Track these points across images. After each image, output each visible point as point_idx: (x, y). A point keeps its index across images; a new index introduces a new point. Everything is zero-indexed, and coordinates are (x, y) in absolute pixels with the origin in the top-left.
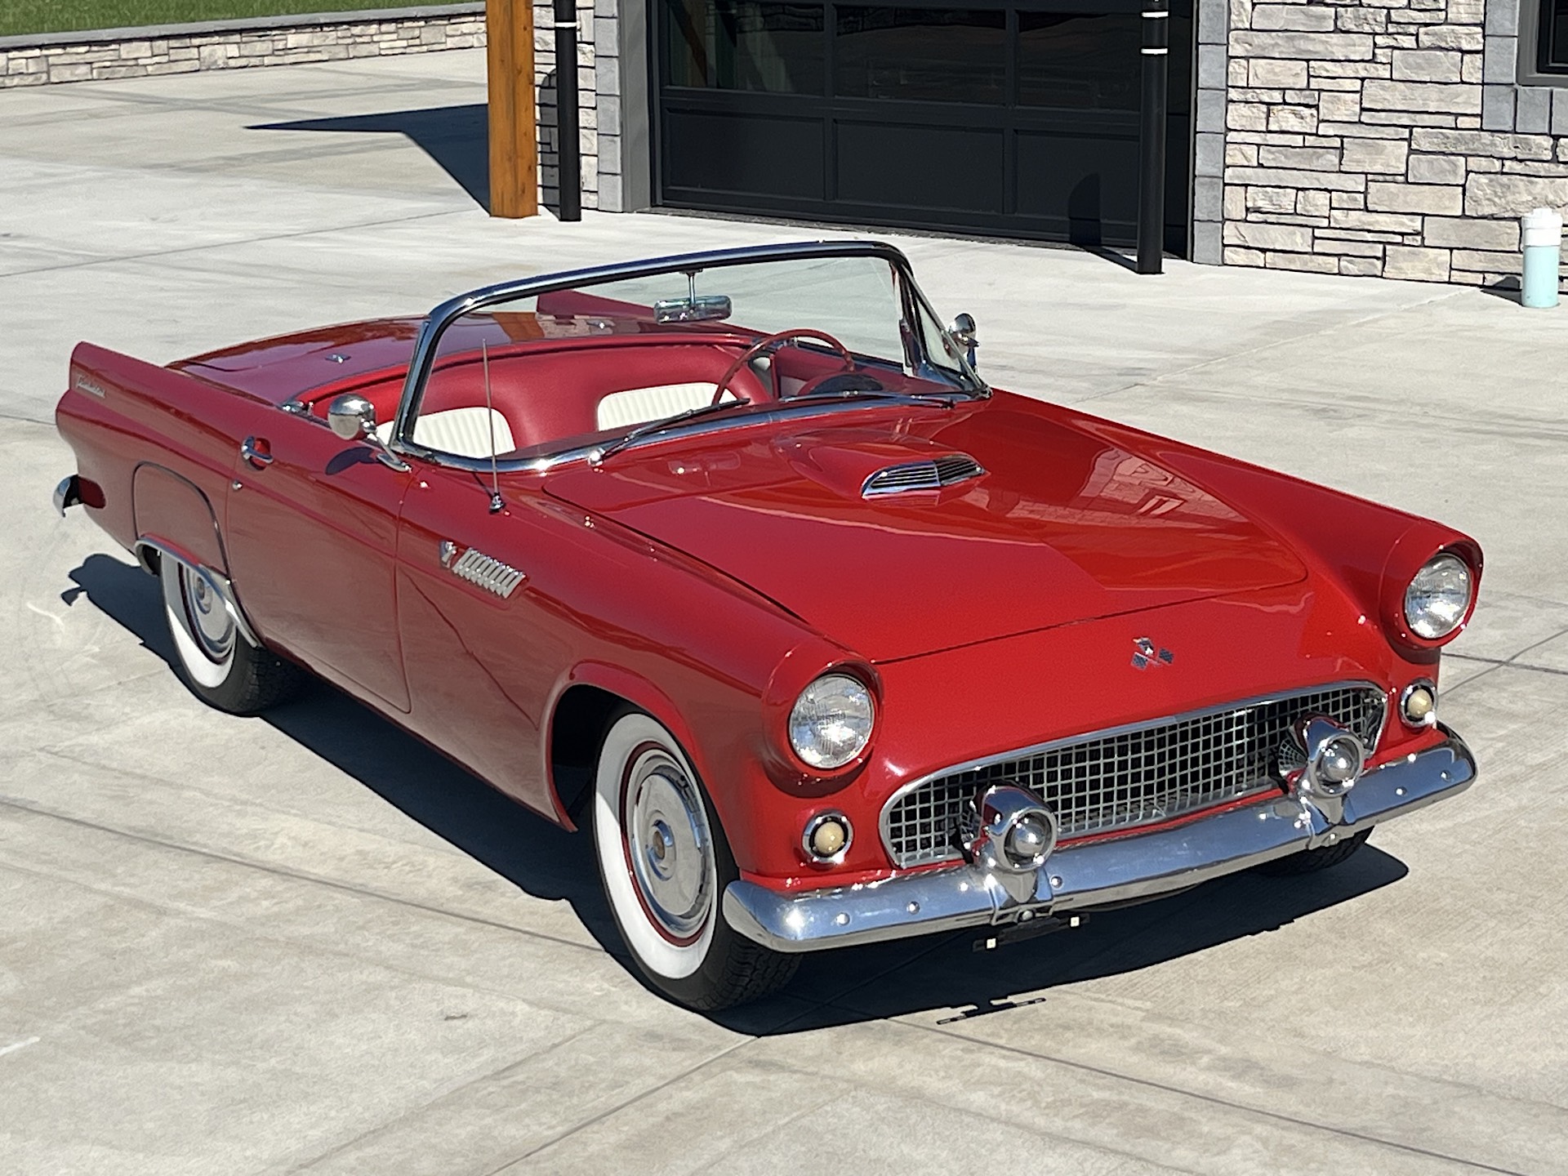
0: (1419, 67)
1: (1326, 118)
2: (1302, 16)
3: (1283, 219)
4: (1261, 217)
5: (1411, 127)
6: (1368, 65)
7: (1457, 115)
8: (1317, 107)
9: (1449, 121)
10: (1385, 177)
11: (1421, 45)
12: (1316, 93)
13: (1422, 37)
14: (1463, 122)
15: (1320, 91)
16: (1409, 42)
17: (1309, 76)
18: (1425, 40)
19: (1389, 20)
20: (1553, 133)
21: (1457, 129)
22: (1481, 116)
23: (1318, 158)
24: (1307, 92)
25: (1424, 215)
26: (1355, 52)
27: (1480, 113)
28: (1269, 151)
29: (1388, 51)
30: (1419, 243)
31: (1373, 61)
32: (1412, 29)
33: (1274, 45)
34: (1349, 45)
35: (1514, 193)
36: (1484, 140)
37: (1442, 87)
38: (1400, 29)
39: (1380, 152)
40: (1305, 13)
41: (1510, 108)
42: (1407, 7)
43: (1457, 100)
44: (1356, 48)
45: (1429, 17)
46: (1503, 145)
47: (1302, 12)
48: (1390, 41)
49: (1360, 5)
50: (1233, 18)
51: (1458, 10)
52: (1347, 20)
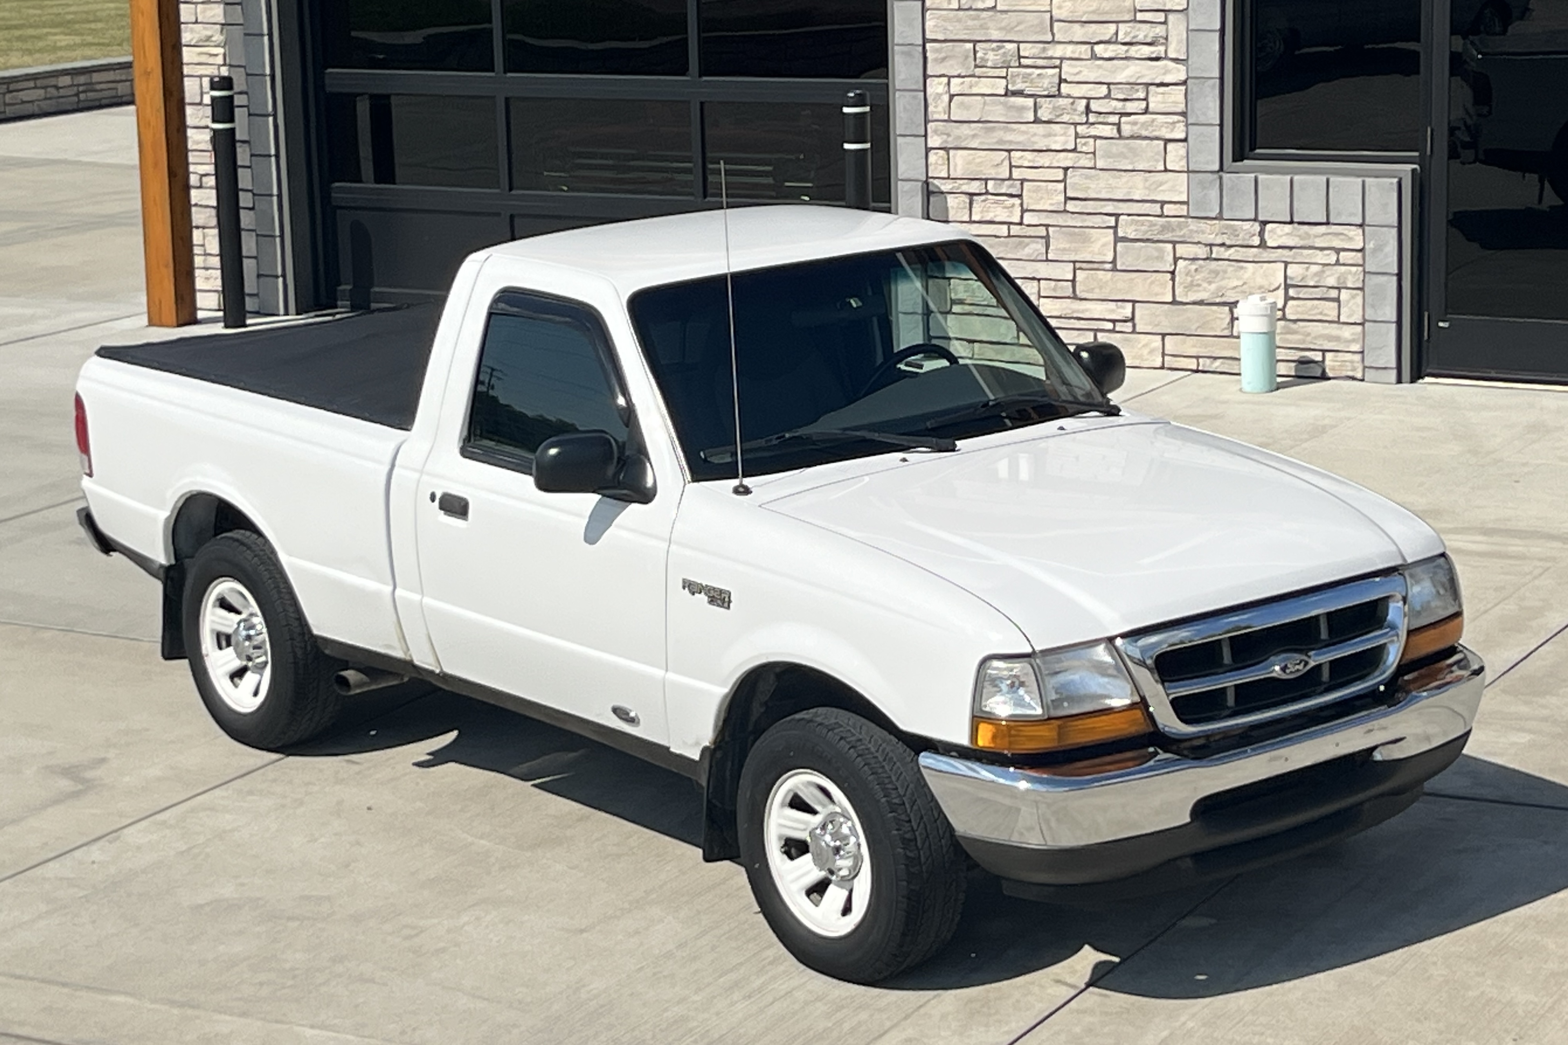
0: (1122, 155)
1: (1030, 208)
2: (1000, 107)
3: (989, 311)
4: (968, 308)
5: (1117, 216)
6: (1071, 155)
7: (1163, 203)
8: (1020, 196)
9: (1156, 209)
10: (1092, 265)
11: (1123, 134)
12: (1019, 183)
13: (1123, 127)
14: (1169, 209)
15: (1023, 181)
16: (1111, 131)
17: (1011, 167)
18: (1126, 130)
19: (1088, 110)
20: (1261, 218)
21: (1163, 215)
22: (1187, 203)
23: (1024, 249)
24: (1011, 182)
25: (1134, 302)
26: (1055, 142)
27: (1186, 200)
29: (1091, 141)
30: (1130, 330)
31: (1074, 150)
32: (1114, 119)
33: (974, 136)
34: (1049, 135)
35: (1223, 279)
36: (1191, 227)
37: (1148, 175)
38: (1101, 119)
39: (1086, 240)
40: (1004, 104)
41: (1214, 193)
42: (1108, 96)
43: (1161, 188)
44: (1057, 138)
45: (1130, 107)
46: (1210, 232)
47: (1001, 103)
48: (1093, 131)
49: (1059, 95)
50: (930, 109)
51: (1159, 99)
52: (1047, 109)
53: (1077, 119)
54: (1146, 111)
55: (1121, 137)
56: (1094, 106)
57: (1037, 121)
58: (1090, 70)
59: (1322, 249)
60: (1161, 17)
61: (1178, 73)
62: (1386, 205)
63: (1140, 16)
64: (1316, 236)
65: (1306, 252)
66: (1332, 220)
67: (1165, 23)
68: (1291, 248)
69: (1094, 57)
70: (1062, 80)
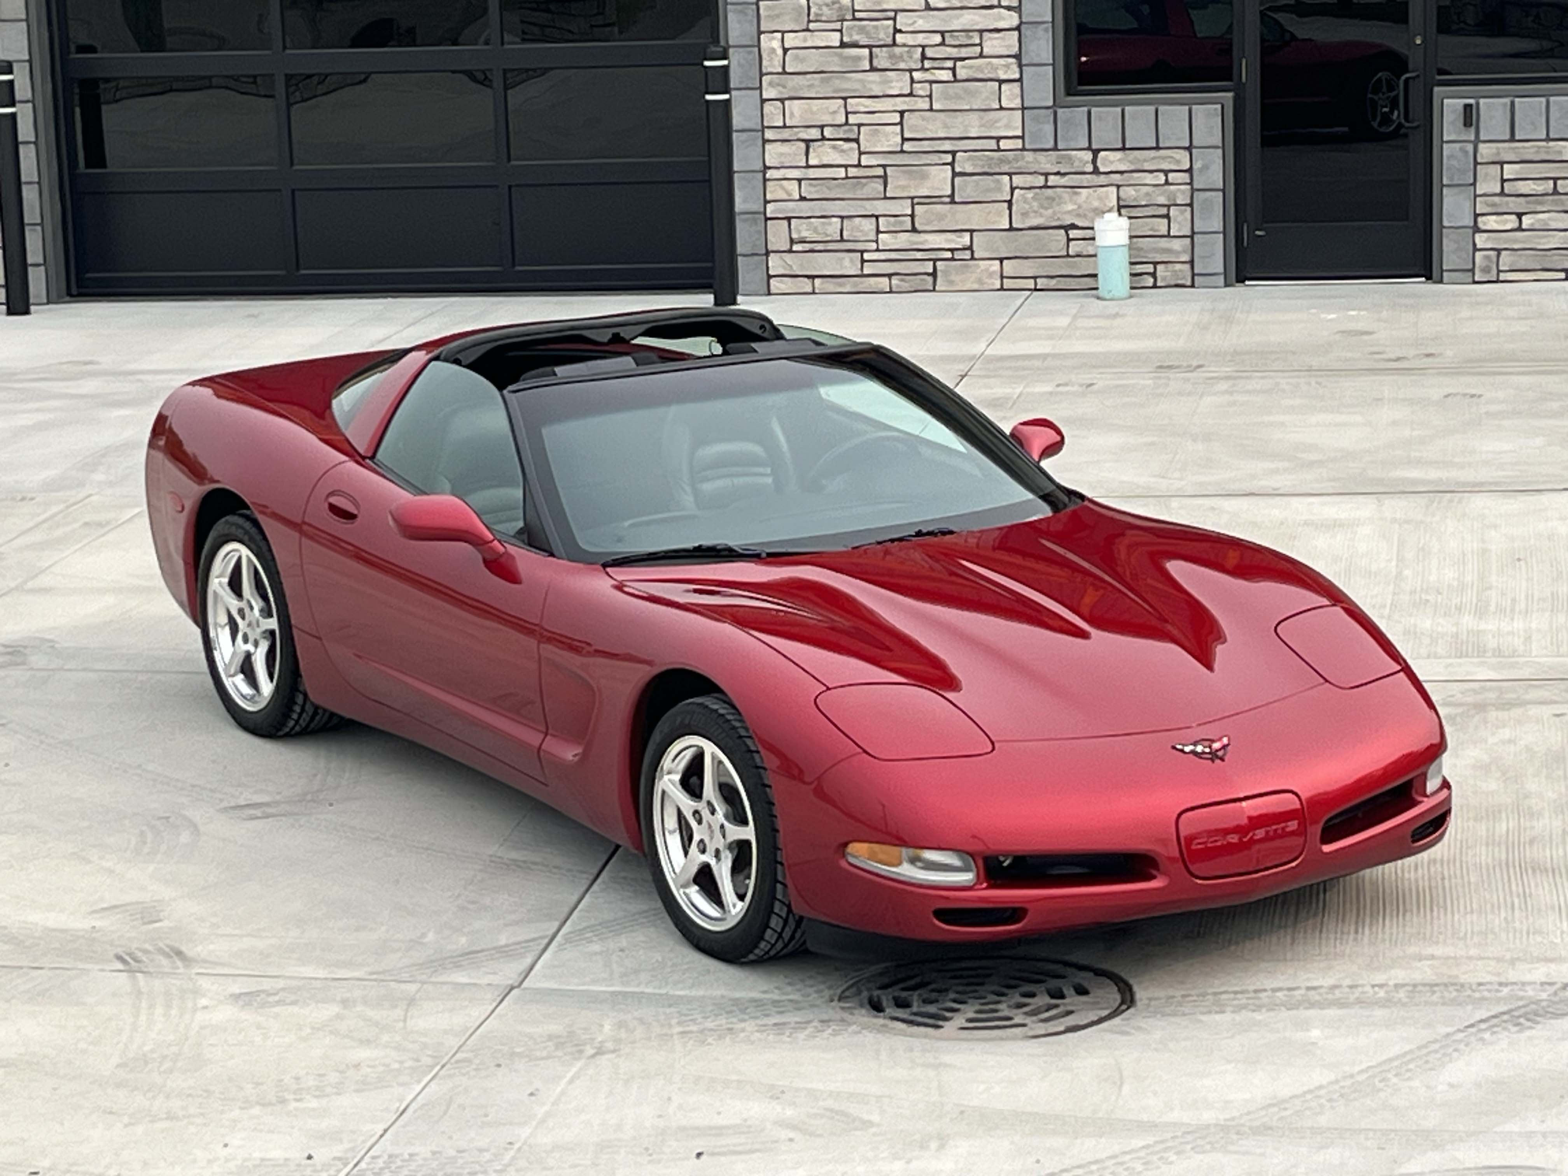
0: (960, 97)
1: (867, 150)
2: (836, 59)
3: (831, 246)
4: (807, 246)
5: (954, 153)
6: (907, 99)
7: (998, 139)
8: (857, 141)
9: (992, 144)
10: (930, 200)
11: (958, 77)
12: (856, 128)
13: (958, 71)
14: (1003, 144)
15: (859, 125)
16: (946, 76)
17: (847, 113)
18: (961, 73)
19: (924, 57)
20: (1094, 147)
21: (999, 150)
22: (1022, 137)
23: (862, 189)
24: (846, 128)
25: (972, 231)
26: (891, 88)
27: (1020, 134)
28: (811, 185)
29: (927, 85)
30: (969, 257)
31: (911, 95)
32: (950, 64)
33: (811, 86)
34: (887, 82)
35: (1059, 204)
36: (1027, 159)
37: (982, 113)
38: (936, 64)
39: (924, 177)
40: (840, 56)
41: (1050, 128)
42: (943, 44)
43: (998, 125)
44: (894, 84)
45: (964, 52)
46: (1046, 162)
47: (836, 54)
48: (928, 76)
49: (894, 44)
50: (764, 63)
51: (993, 44)
52: (882, 59)
53: (913, 66)
54: (981, 56)
55: (956, 80)
56: (929, 53)
57: (873, 69)
58: (923, 20)
59: (1151, 172)
61: (1011, 19)
62: (1212, 127)
64: (1145, 161)
65: (1136, 175)
66: (1161, 145)
68: (1121, 172)
69: (928, 8)
70: (897, 31)
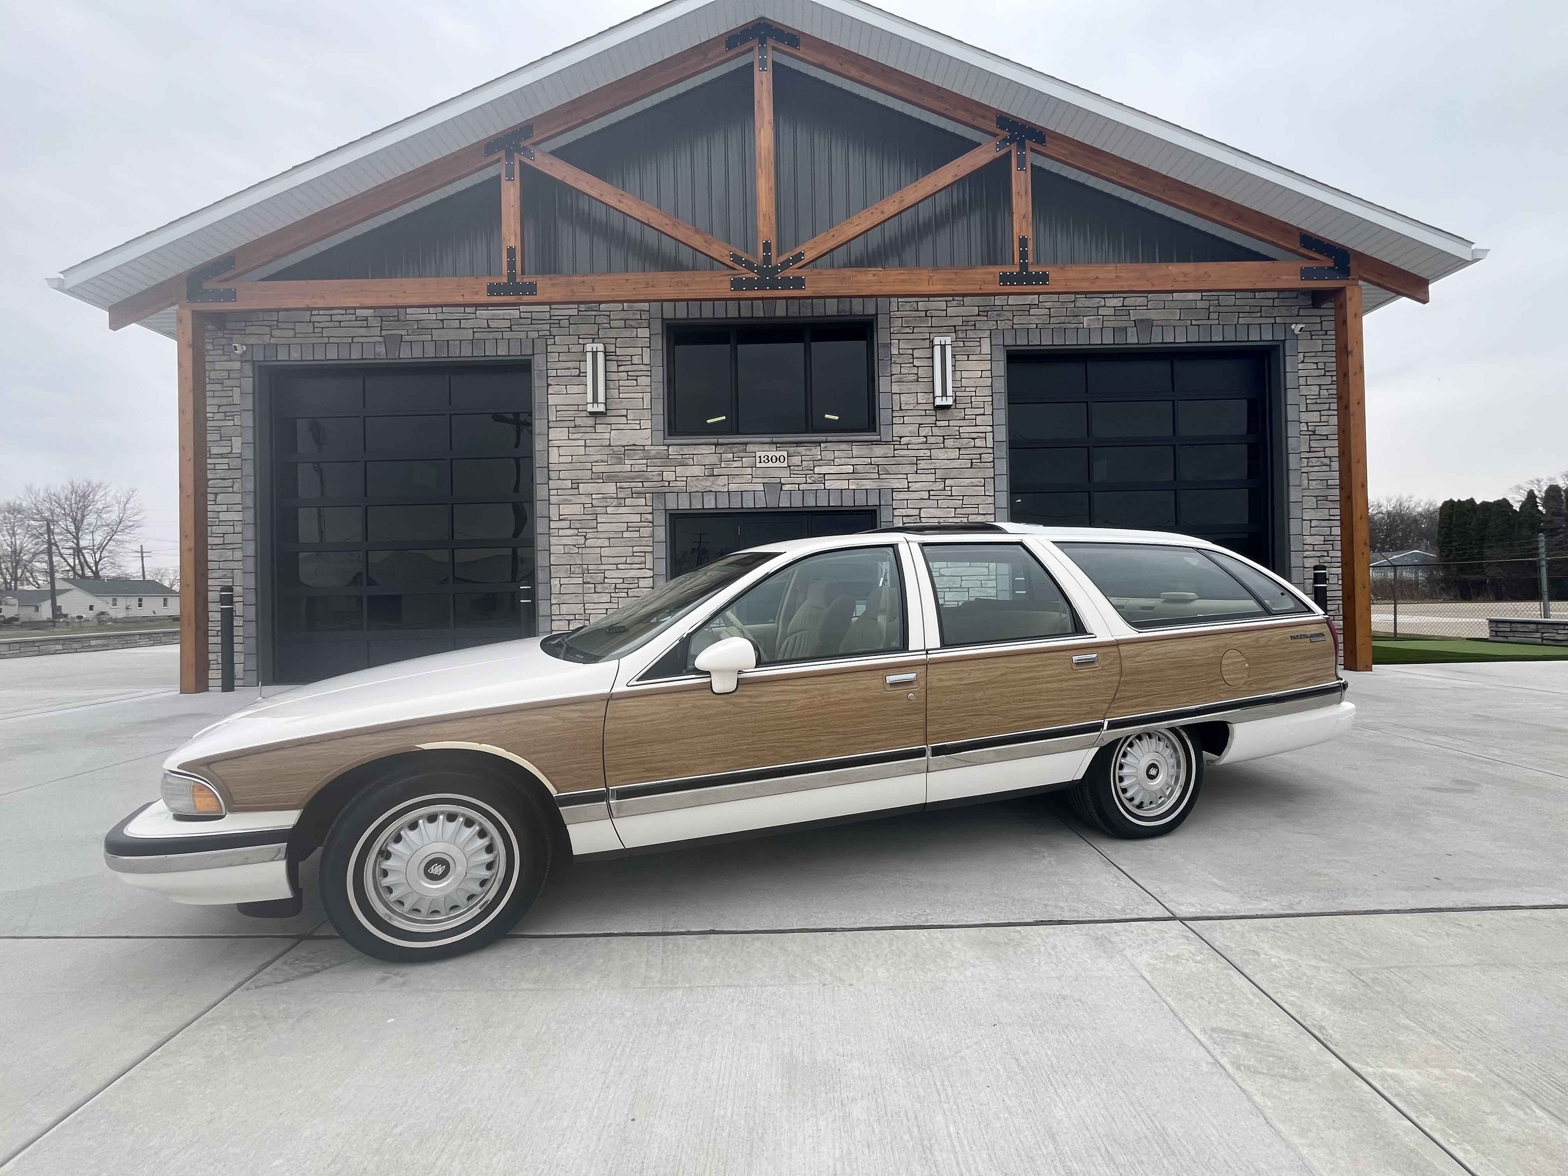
6: (609, 604)
8: (589, 620)
11: (629, 595)
15: (590, 614)
16: (624, 595)
17: (585, 610)
18: (630, 594)
19: (616, 588)
24: (585, 615)
31: (610, 602)
32: (626, 590)
33: (571, 599)
34: (600, 597)
38: (620, 590)
42: (623, 583)
45: (631, 586)
47: (581, 587)
49: (604, 583)
50: (553, 590)
51: (642, 583)
52: (599, 588)
53: (611, 591)
54: (638, 587)
55: (628, 597)
56: (618, 586)
57: (595, 592)
58: (615, 574)
60: (643, 554)
61: (650, 573)
63: (635, 554)
67: (645, 556)
69: (618, 569)
70: (605, 578)
